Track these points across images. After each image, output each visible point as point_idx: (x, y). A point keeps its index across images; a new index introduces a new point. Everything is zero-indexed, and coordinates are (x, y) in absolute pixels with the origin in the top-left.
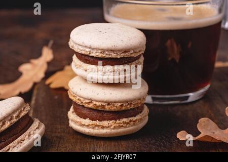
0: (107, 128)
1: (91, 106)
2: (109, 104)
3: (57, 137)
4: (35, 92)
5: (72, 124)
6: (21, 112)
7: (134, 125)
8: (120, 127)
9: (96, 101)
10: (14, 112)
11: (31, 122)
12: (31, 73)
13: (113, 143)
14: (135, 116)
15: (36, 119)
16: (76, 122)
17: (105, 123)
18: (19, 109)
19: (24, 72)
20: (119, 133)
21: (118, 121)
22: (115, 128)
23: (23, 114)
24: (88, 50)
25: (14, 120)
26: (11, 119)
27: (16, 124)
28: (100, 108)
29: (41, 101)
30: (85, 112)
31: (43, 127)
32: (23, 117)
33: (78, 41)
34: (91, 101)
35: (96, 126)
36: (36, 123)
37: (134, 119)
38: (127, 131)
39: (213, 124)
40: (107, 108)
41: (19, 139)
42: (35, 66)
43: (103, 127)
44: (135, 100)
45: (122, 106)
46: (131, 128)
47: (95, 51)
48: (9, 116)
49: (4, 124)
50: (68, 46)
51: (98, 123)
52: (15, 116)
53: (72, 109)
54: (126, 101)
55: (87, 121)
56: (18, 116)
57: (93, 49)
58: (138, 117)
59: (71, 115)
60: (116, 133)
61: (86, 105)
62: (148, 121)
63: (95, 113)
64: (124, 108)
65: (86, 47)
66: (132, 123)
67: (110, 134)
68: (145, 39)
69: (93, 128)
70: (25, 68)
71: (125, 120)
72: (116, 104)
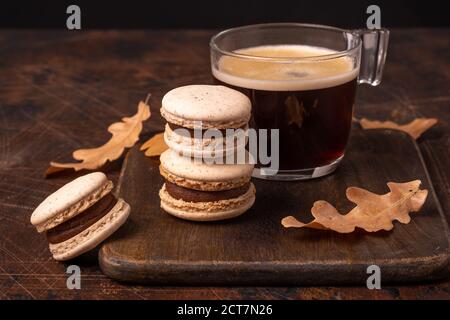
0: (203, 211)
1: (184, 184)
2: (205, 183)
3: (145, 220)
4: (126, 161)
5: (163, 205)
6: (102, 191)
7: (235, 207)
8: (218, 210)
9: (190, 179)
10: (94, 191)
11: (114, 202)
12: (124, 135)
13: (209, 229)
14: (237, 197)
15: (120, 199)
16: (168, 203)
17: (201, 205)
18: (100, 187)
19: (114, 134)
20: (217, 217)
21: (215, 203)
22: (212, 211)
23: (105, 193)
24: (181, 120)
25: (95, 200)
26: (91, 199)
27: (96, 205)
28: (194, 188)
29: (131, 173)
30: (178, 191)
31: (128, 208)
32: (105, 197)
33: (169, 110)
34: (184, 179)
35: (190, 208)
36: (120, 203)
37: (236, 200)
38: (227, 215)
39: (331, 208)
40: (203, 187)
41: (100, 221)
42: (128, 125)
43: (198, 210)
44: (235, 178)
45: (220, 185)
46: (232, 211)
47: (188, 122)
48: (88, 196)
49: (82, 204)
50: (160, 113)
51: (192, 204)
52: (95, 195)
53: (164, 187)
54: (225, 180)
55: (180, 203)
56: (98, 196)
57: (187, 119)
58: (240, 199)
59: (163, 194)
60: (214, 217)
61: (179, 184)
62: (255, 203)
63: (190, 193)
64: (222, 188)
65: (179, 117)
66: (233, 206)
67: (206, 218)
68: (250, 107)
69: (187, 211)
70: (115, 128)
71: (224, 202)
72: (213, 184)
